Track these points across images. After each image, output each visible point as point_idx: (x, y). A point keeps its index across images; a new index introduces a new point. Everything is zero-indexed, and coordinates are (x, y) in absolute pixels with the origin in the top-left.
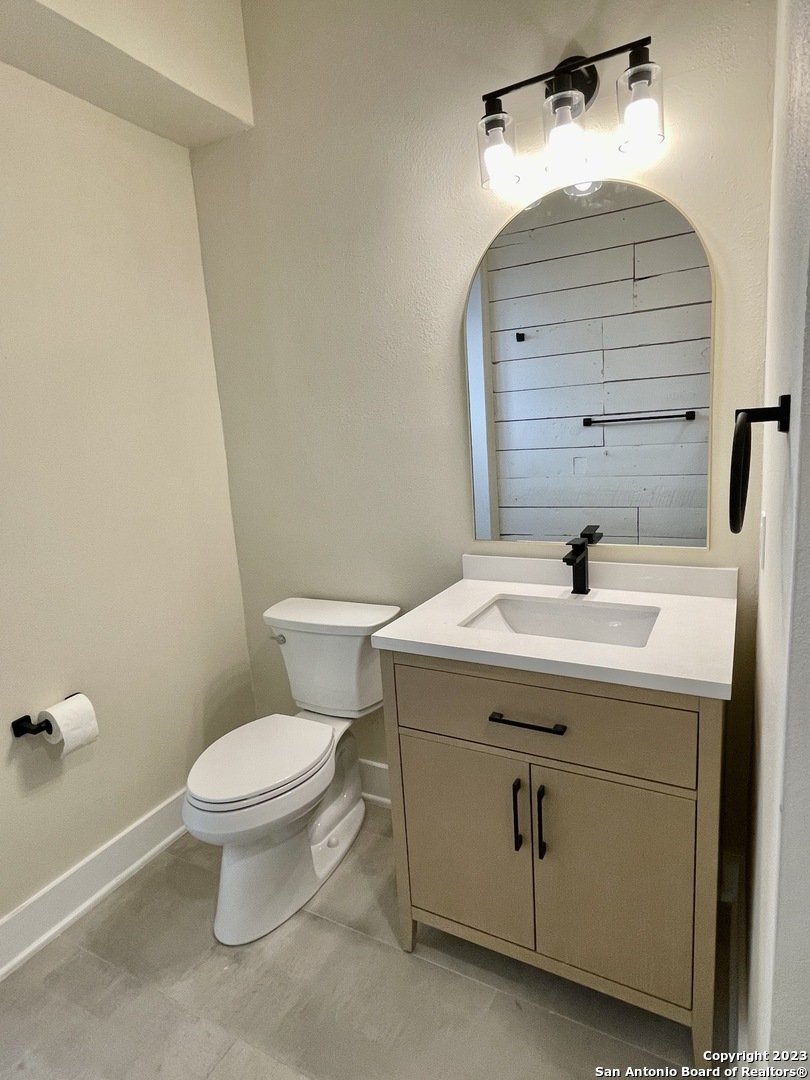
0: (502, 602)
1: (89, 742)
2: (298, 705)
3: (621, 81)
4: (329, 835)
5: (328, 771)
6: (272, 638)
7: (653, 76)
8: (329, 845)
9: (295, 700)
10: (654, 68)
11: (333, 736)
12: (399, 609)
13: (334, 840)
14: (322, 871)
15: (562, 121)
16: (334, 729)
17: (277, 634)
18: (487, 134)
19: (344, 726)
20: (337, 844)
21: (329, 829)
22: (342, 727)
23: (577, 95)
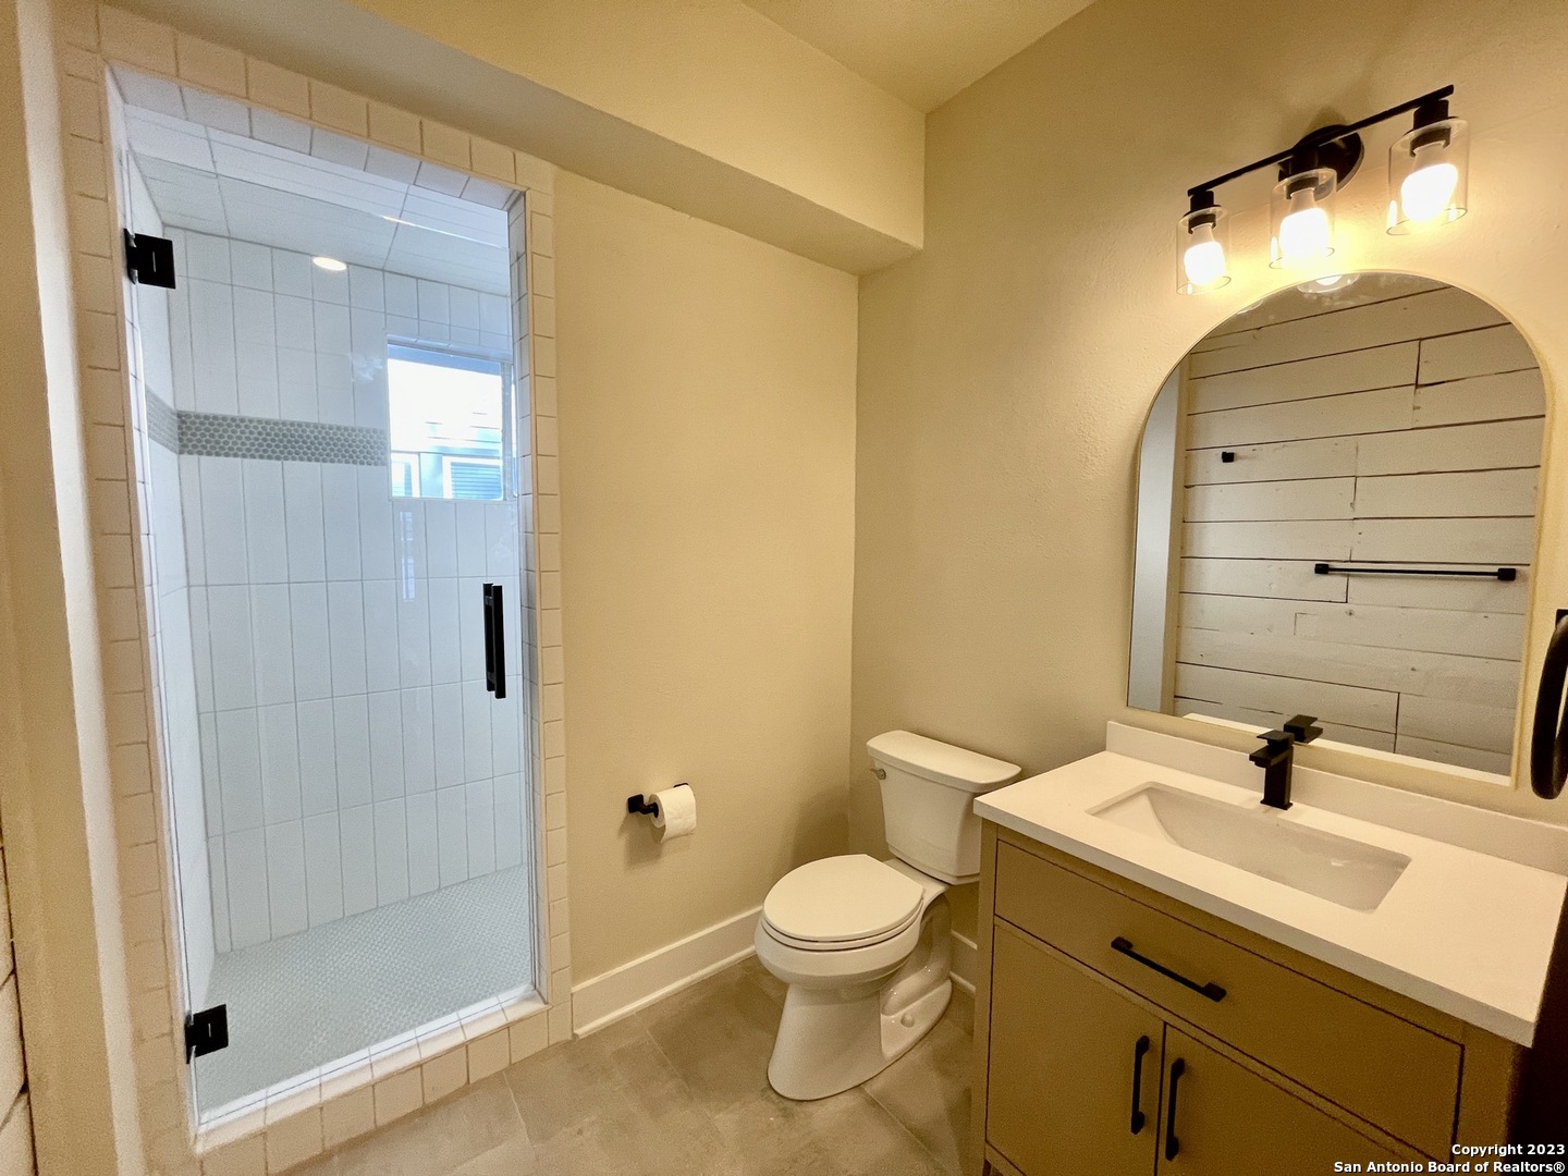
0: (1153, 792)
1: (687, 834)
2: (891, 850)
3: (1397, 148)
4: (904, 1011)
5: (911, 937)
6: (873, 770)
7: (1453, 135)
8: (903, 1021)
9: (887, 844)
10: (1455, 125)
11: (922, 898)
12: (1020, 769)
13: (909, 1018)
14: (890, 1050)
15: (1298, 206)
16: (924, 891)
17: (878, 766)
18: (1190, 232)
19: (937, 889)
20: (911, 1024)
21: (905, 1003)
22: (936, 890)
23: (1326, 174)
